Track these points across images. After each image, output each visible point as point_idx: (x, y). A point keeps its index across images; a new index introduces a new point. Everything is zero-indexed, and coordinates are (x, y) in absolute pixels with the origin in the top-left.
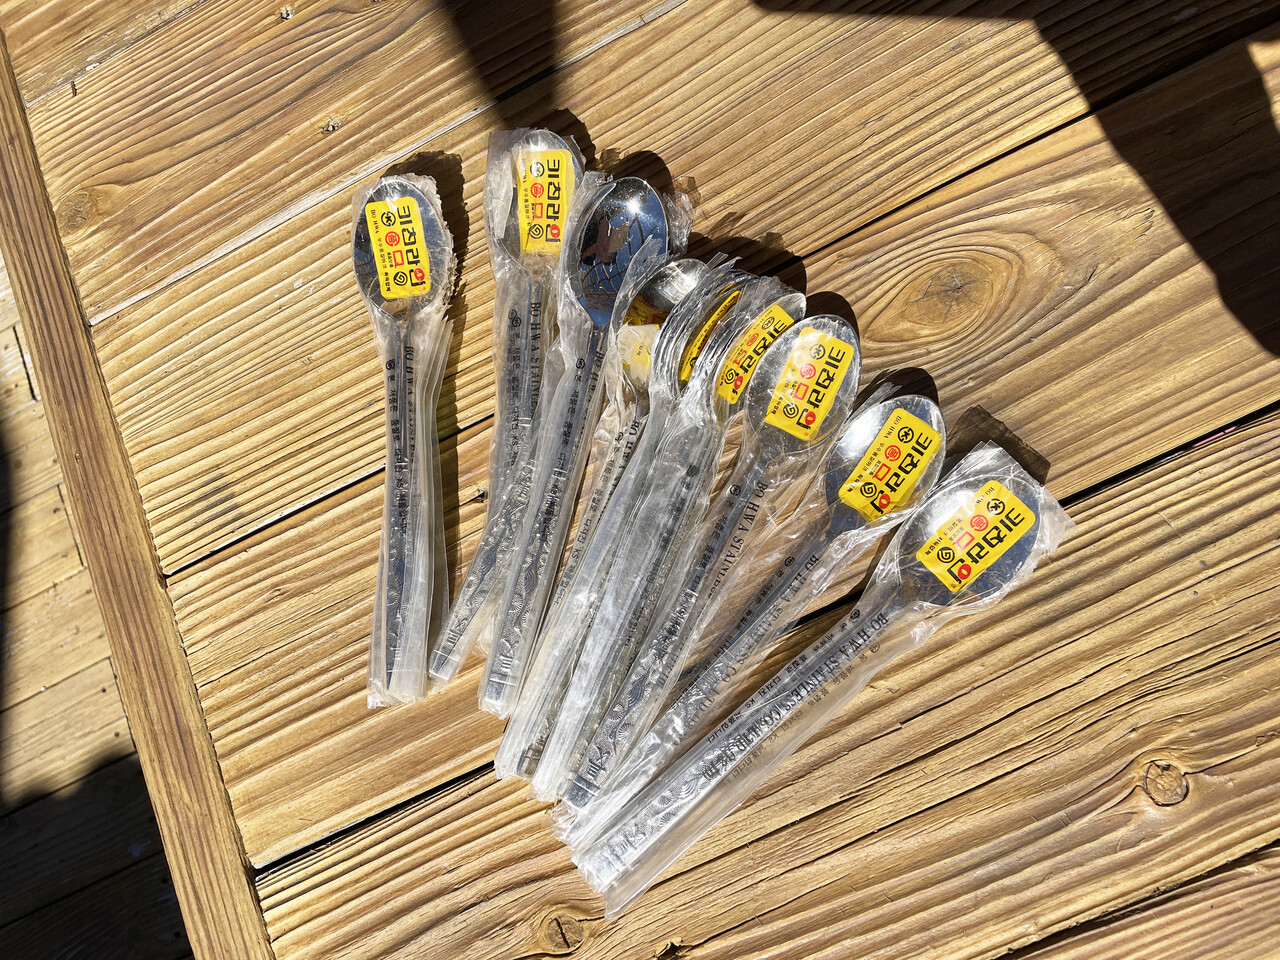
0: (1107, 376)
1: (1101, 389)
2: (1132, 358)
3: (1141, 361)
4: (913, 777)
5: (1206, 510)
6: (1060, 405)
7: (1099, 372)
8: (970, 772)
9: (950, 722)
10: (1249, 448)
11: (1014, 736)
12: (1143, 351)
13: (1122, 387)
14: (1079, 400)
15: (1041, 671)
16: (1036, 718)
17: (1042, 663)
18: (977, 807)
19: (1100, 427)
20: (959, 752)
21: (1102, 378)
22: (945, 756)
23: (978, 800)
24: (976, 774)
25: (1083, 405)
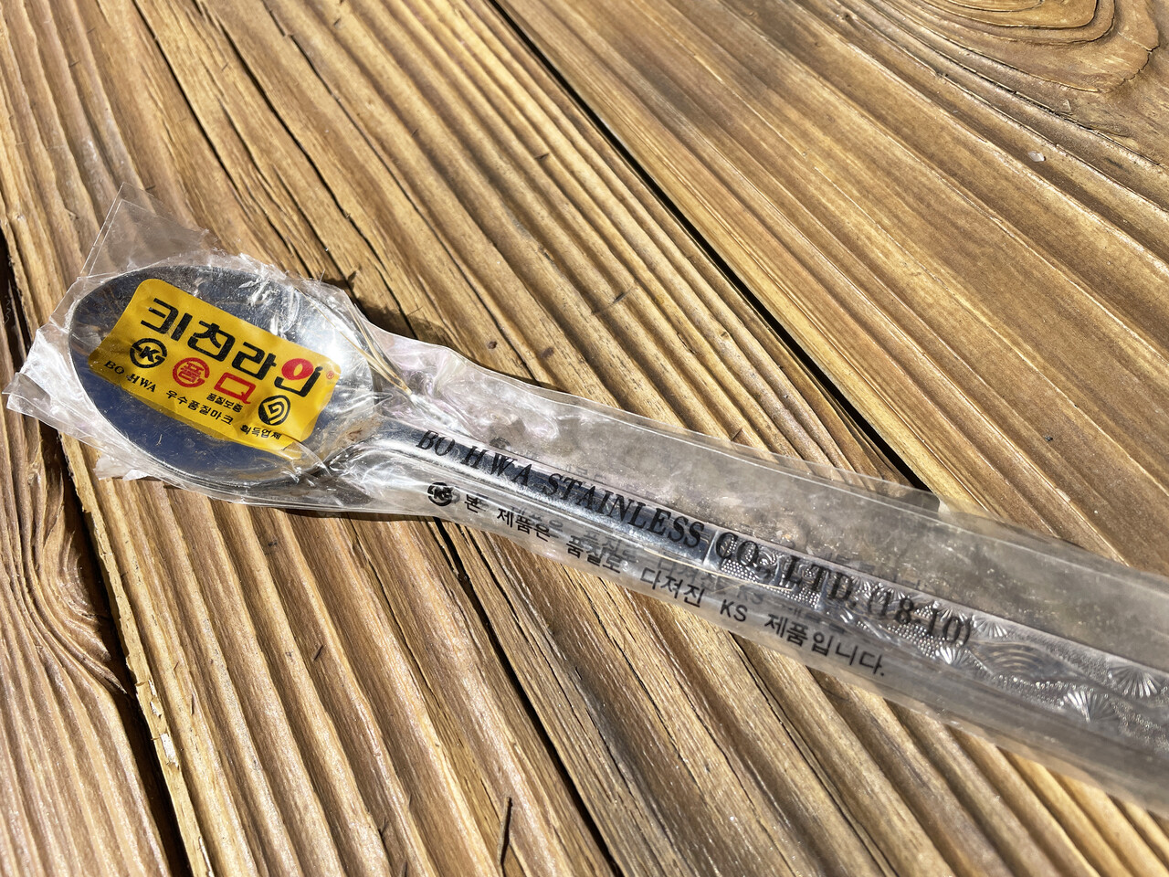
0: (896, 180)
1: (866, 176)
2: (942, 209)
3: (938, 220)
4: (219, 59)
5: (650, 349)
6: (824, 128)
7: (900, 169)
8: (222, 115)
9: (291, 84)
10: (789, 406)
11: (266, 152)
12: (961, 222)
13: (879, 201)
14: (837, 150)
15: (362, 168)
16: (293, 172)
17: (375, 168)
18: (173, 127)
19: (791, 184)
20: (248, 99)
21: (889, 174)
22: (243, 85)
23: (184, 129)
24: (217, 121)
25: (828, 155)
